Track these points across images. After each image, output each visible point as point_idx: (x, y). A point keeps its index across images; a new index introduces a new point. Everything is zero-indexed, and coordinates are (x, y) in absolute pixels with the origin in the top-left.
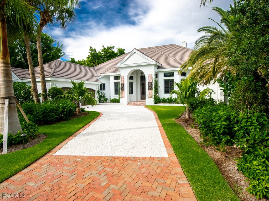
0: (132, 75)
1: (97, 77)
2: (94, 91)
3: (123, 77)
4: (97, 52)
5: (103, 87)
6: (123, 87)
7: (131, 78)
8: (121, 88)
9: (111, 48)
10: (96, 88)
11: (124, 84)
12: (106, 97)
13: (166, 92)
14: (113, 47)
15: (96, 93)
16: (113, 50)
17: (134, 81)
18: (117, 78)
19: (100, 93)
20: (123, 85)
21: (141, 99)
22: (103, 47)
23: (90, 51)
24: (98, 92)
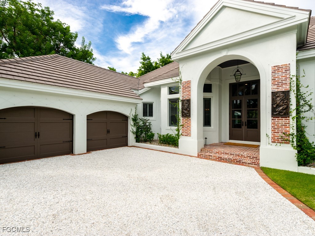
0: (209, 82)
1: (138, 90)
2: (126, 118)
3: (189, 82)
5: (148, 109)
6: (186, 110)
7: (207, 88)
8: (182, 112)
10: (130, 112)
11: (189, 101)
15: (131, 122)
17: (214, 96)
19: (139, 121)
20: (187, 103)
21: (230, 139)
22: (161, 55)
23: (142, 60)
24: (135, 120)
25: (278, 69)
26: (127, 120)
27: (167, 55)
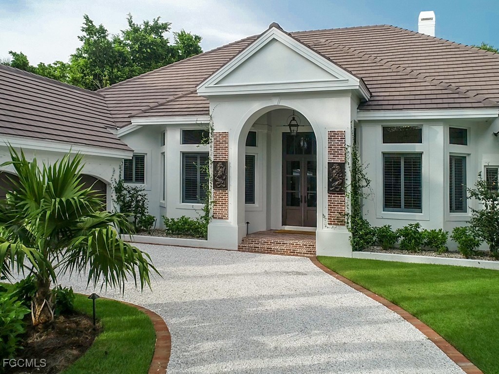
0: (252, 130)
1: (115, 128)
2: (103, 185)
4: (110, 38)
5: (135, 168)
6: (221, 177)
8: (215, 181)
9: (158, 28)
10: (110, 174)
11: (225, 164)
12: (151, 210)
14: (165, 27)
15: (112, 195)
16: (165, 35)
17: (259, 152)
19: (125, 192)
20: (222, 167)
22: (130, 22)
23: (85, 34)
24: (119, 189)
25: (334, 135)
26: (105, 191)
27: (146, 24)
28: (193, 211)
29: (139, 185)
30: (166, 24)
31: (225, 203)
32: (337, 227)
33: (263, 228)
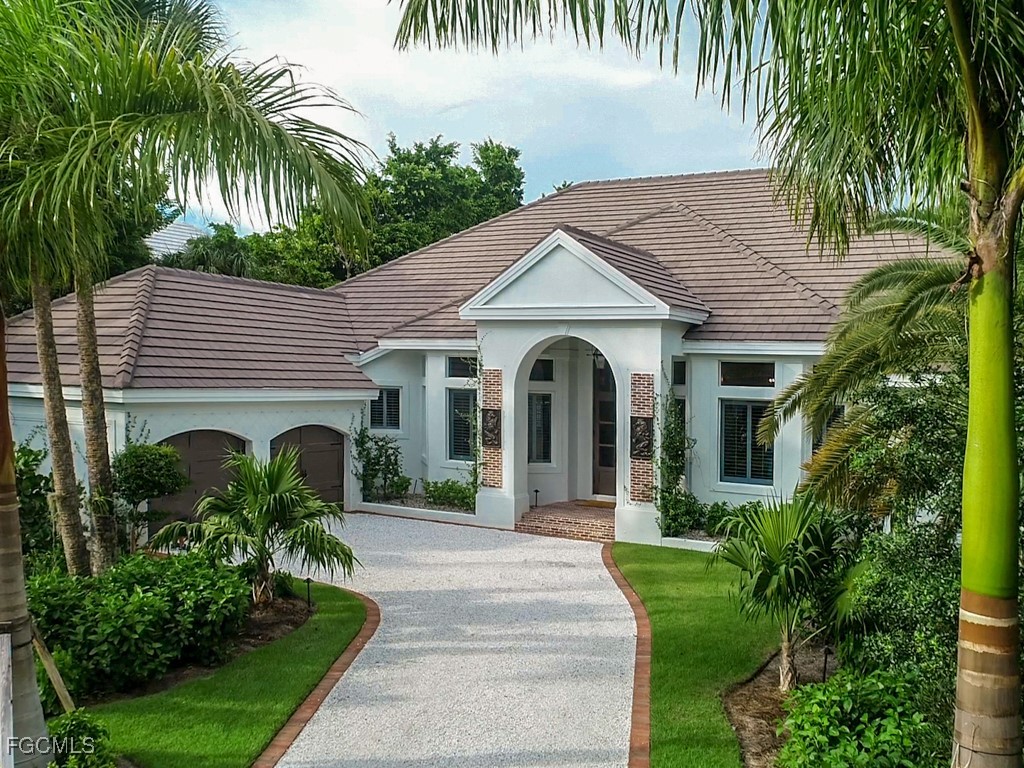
0: (546, 357)
1: (356, 352)
2: (338, 437)
3: (498, 374)
5: (386, 408)
6: (491, 431)
7: (542, 371)
8: (484, 435)
9: (438, 154)
10: (347, 423)
11: (498, 413)
12: (405, 470)
13: (732, 468)
14: (449, 151)
15: (351, 450)
16: (451, 162)
17: (557, 388)
18: (462, 366)
19: (370, 444)
20: (494, 416)
21: (594, 492)
22: (393, 147)
24: (361, 442)
25: (640, 380)
26: (342, 444)
27: (419, 147)
28: (457, 471)
29: (390, 432)
30: (451, 145)
31: (498, 466)
32: (643, 503)
33: (564, 499)
